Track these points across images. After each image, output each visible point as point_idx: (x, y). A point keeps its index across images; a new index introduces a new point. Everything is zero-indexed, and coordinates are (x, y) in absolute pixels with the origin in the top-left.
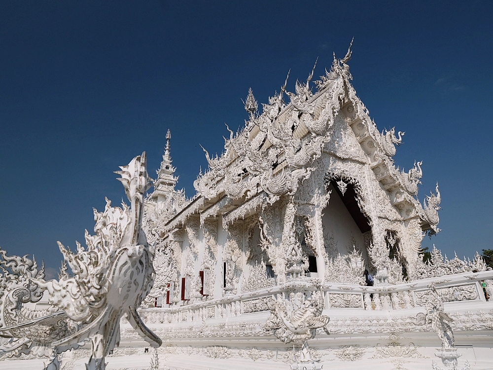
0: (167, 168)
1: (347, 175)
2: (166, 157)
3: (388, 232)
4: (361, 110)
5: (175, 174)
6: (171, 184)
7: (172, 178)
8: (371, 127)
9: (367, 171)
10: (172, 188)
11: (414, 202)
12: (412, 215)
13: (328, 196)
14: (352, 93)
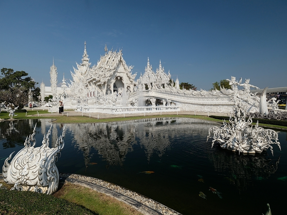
0: (86, 55)
1: (120, 76)
2: (85, 52)
3: (128, 86)
4: (124, 62)
5: (88, 57)
6: (88, 61)
7: (88, 59)
8: (126, 66)
9: (125, 74)
10: (88, 62)
11: (133, 81)
12: (133, 83)
13: (115, 80)
14: (122, 59)
